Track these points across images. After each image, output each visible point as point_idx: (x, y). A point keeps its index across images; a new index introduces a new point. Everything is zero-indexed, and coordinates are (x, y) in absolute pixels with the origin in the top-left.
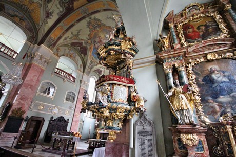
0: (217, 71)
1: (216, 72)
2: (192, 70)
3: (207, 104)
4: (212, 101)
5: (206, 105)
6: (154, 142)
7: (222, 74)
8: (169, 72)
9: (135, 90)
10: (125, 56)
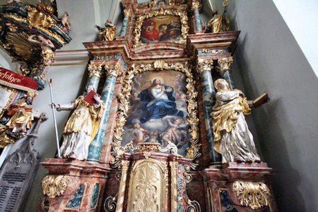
0: (160, 85)
1: (158, 86)
2: (133, 79)
3: (131, 130)
4: (139, 126)
5: (129, 131)
6: (22, 193)
7: (164, 89)
8: (94, 75)
9: (26, 98)
10: (37, 39)
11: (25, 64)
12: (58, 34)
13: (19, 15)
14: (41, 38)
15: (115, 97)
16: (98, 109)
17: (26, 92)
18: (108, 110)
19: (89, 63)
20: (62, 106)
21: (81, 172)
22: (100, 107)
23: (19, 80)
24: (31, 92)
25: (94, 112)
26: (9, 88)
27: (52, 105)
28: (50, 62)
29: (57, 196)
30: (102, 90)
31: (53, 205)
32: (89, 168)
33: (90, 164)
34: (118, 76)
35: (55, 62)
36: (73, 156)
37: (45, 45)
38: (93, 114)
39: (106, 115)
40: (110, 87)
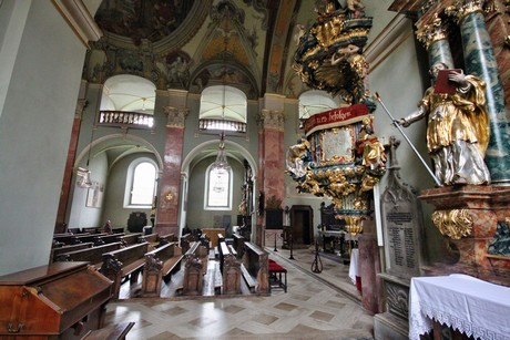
6: (416, 234)
8: (433, 42)
9: (365, 128)
10: (339, 55)
11: (344, 91)
12: (354, 28)
13: (312, 47)
14: (341, 51)
15: (499, 49)
16: (471, 93)
17: (361, 122)
18: (496, 82)
19: (415, 29)
20: (408, 119)
21: (490, 202)
22: (473, 88)
23: (348, 114)
24: (365, 118)
25: (466, 102)
26: (345, 127)
27: (395, 123)
28: (365, 70)
29: (463, 237)
30: (462, 54)
31: (464, 249)
32: (503, 194)
33: (503, 188)
34: (484, 7)
35: (371, 66)
36: (461, 181)
37: (349, 55)
38: (465, 105)
39: (496, 94)
40: (478, 40)
